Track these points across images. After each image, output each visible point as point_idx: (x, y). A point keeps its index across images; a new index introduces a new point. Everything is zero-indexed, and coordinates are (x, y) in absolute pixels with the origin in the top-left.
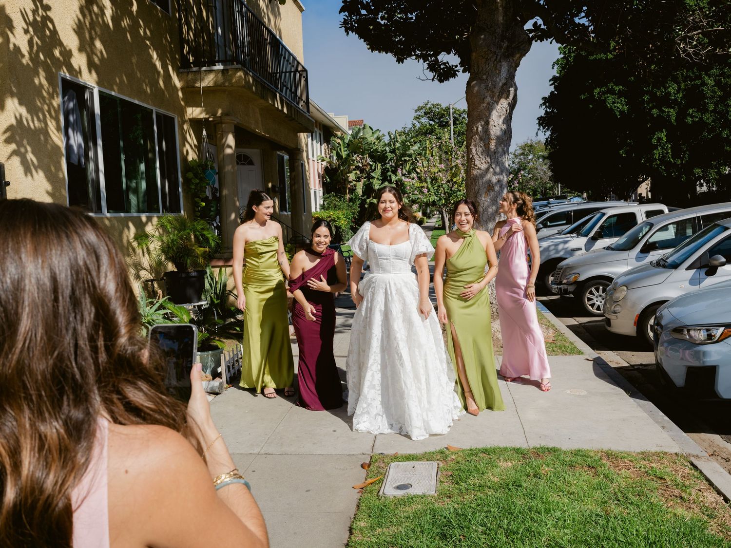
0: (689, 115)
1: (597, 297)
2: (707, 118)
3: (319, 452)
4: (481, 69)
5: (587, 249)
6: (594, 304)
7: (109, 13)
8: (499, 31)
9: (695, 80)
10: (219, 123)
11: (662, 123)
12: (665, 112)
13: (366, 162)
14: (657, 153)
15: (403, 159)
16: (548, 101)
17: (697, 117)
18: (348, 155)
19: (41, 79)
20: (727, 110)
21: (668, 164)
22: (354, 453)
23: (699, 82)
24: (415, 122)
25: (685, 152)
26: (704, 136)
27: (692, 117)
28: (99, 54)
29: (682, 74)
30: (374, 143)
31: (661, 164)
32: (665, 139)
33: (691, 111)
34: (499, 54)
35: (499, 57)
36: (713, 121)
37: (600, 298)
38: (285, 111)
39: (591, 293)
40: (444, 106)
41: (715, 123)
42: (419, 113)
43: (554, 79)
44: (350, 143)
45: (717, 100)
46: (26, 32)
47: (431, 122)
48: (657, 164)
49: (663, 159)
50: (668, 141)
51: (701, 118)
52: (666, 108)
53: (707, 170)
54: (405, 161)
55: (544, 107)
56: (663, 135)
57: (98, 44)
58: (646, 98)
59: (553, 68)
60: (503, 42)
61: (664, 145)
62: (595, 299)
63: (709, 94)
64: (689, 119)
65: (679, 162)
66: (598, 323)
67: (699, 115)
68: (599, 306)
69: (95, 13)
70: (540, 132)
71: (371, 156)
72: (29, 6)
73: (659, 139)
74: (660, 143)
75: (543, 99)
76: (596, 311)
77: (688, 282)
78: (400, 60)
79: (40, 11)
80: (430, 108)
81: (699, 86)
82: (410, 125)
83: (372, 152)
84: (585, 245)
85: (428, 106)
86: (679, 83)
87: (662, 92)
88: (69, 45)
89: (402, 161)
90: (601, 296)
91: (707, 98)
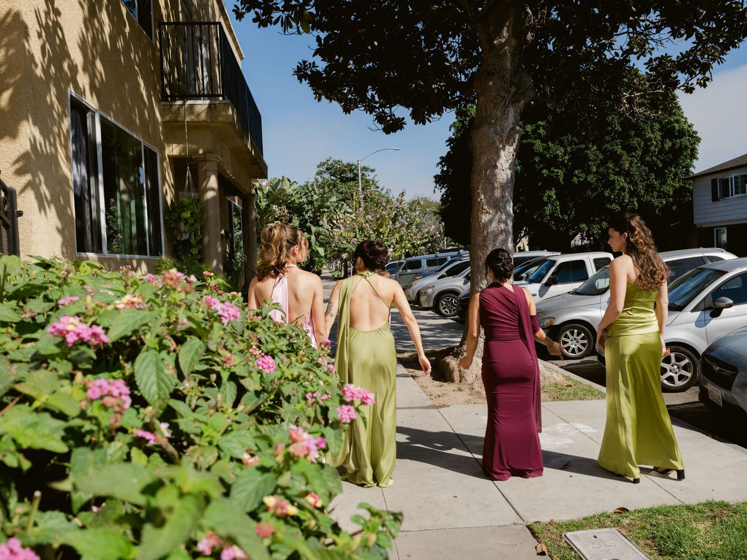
0: (575, 175)
1: (572, 341)
2: (591, 178)
3: (463, 525)
4: (489, 113)
5: (541, 295)
6: (569, 347)
7: (107, 30)
8: (507, 76)
9: (579, 144)
10: (202, 161)
11: (551, 182)
12: (554, 172)
13: (284, 212)
14: (548, 209)
15: (321, 210)
16: (444, 160)
17: (582, 178)
18: (268, 205)
19: (52, 97)
20: (607, 171)
21: (557, 220)
22: (505, 523)
23: (583, 146)
24: (317, 177)
25: (571, 209)
26: (588, 195)
27: (578, 177)
28: (99, 78)
29: (568, 139)
30: (292, 195)
31: (550, 220)
32: (554, 197)
33: (577, 172)
34: (508, 99)
35: (507, 102)
36: (596, 181)
37: (575, 341)
38: (253, 153)
39: (566, 336)
40: (345, 163)
41: (598, 183)
42: (321, 169)
43: (450, 140)
44: (270, 194)
45: (598, 163)
46: (40, 36)
47: (333, 178)
48: (547, 219)
49: (552, 215)
50: (557, 199)
51: (586, 179)
52: (555, 169)
53: (591, 226)
54: (324, 212)
55: (440, 166)
56: (553, 193)
57: (99, 65)
58: (537, 159)
59: (450, 130)
60: (511, 87)
61: (554, 202)
62: (570, 343)
63: (592, 157)
64: (575, 179)
65: (566, 217)
66: (579, 366)
67: (584, 176)
68: (574, 349)
69: (96, 29)
70: (437, 189)
71: (288, 208)
72: (43, 7)
73: (550, 197)
74: (550, 200)
75: (441, 158)
76: (571, 354)
77: (694, 324)
78: (347, 110)
79: (52, 16)
80: (332, 164)
81: (582, 150)
82: (312, 180)
83: (290, 203)
84: (539, 291)
85: (330, 163)
86: (565, 147)
87: (551, 154)
88: (76, 58)
89: (320, 212)
90: (575, 339)
91: (591, 160)
